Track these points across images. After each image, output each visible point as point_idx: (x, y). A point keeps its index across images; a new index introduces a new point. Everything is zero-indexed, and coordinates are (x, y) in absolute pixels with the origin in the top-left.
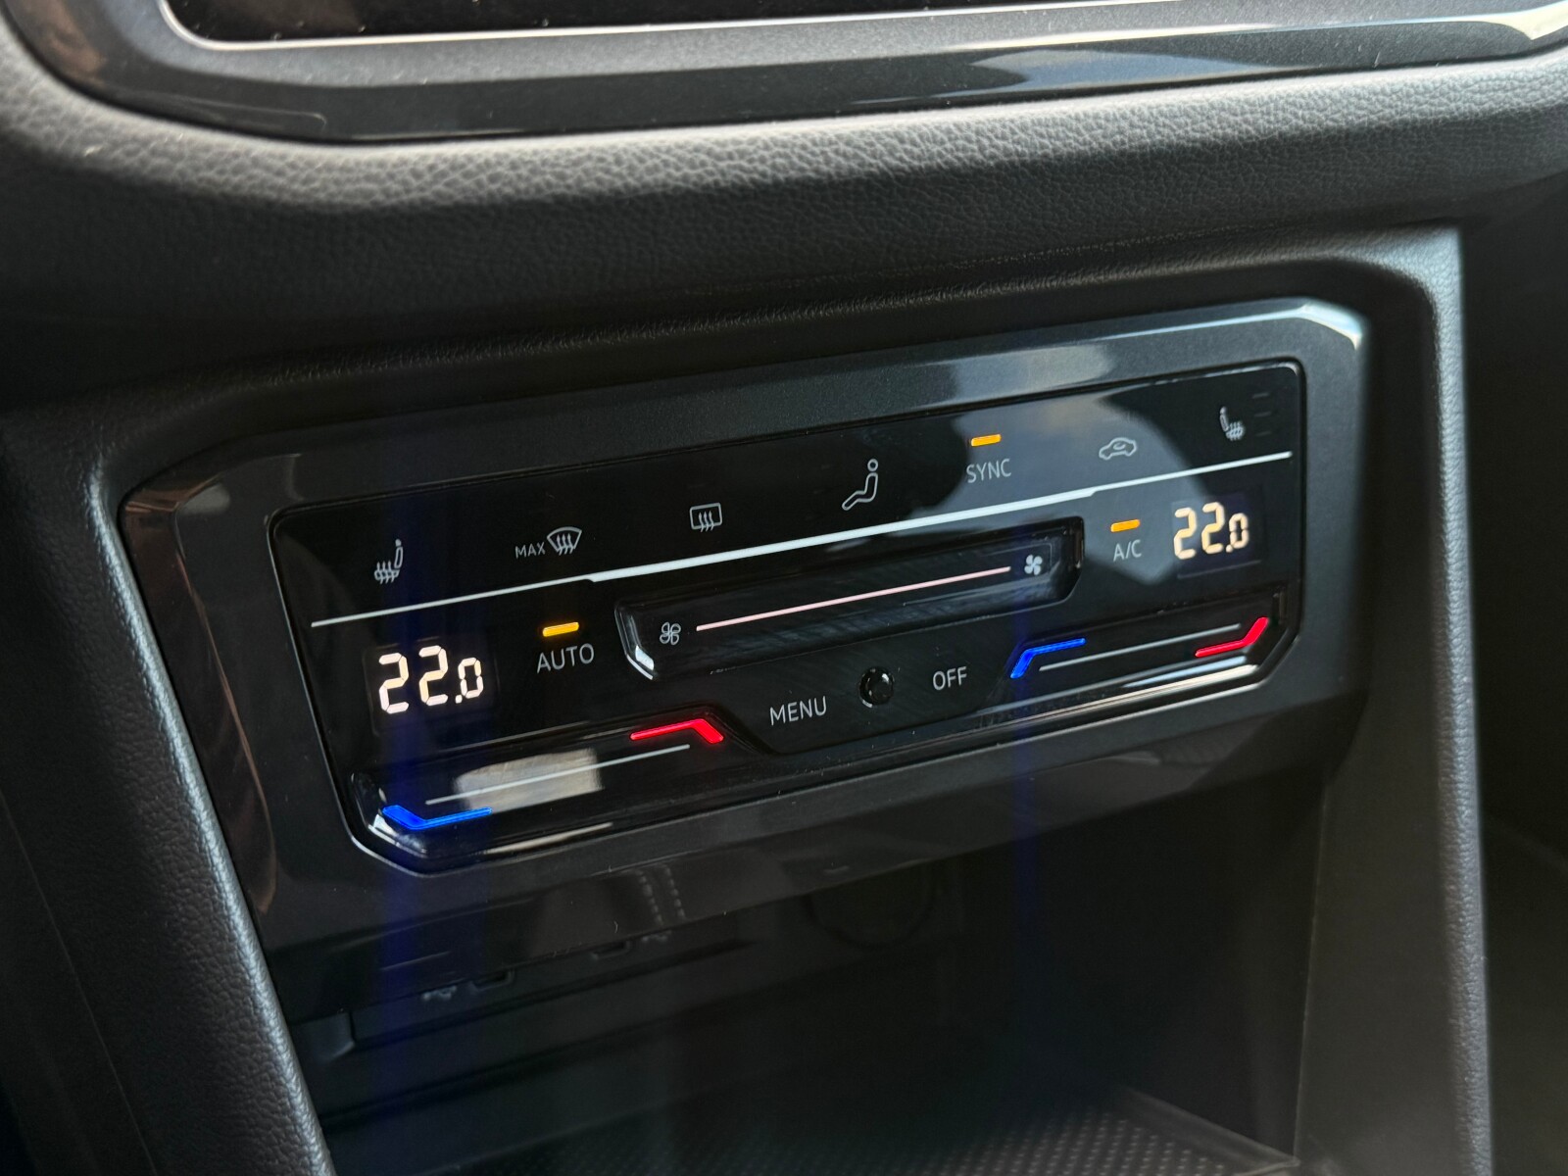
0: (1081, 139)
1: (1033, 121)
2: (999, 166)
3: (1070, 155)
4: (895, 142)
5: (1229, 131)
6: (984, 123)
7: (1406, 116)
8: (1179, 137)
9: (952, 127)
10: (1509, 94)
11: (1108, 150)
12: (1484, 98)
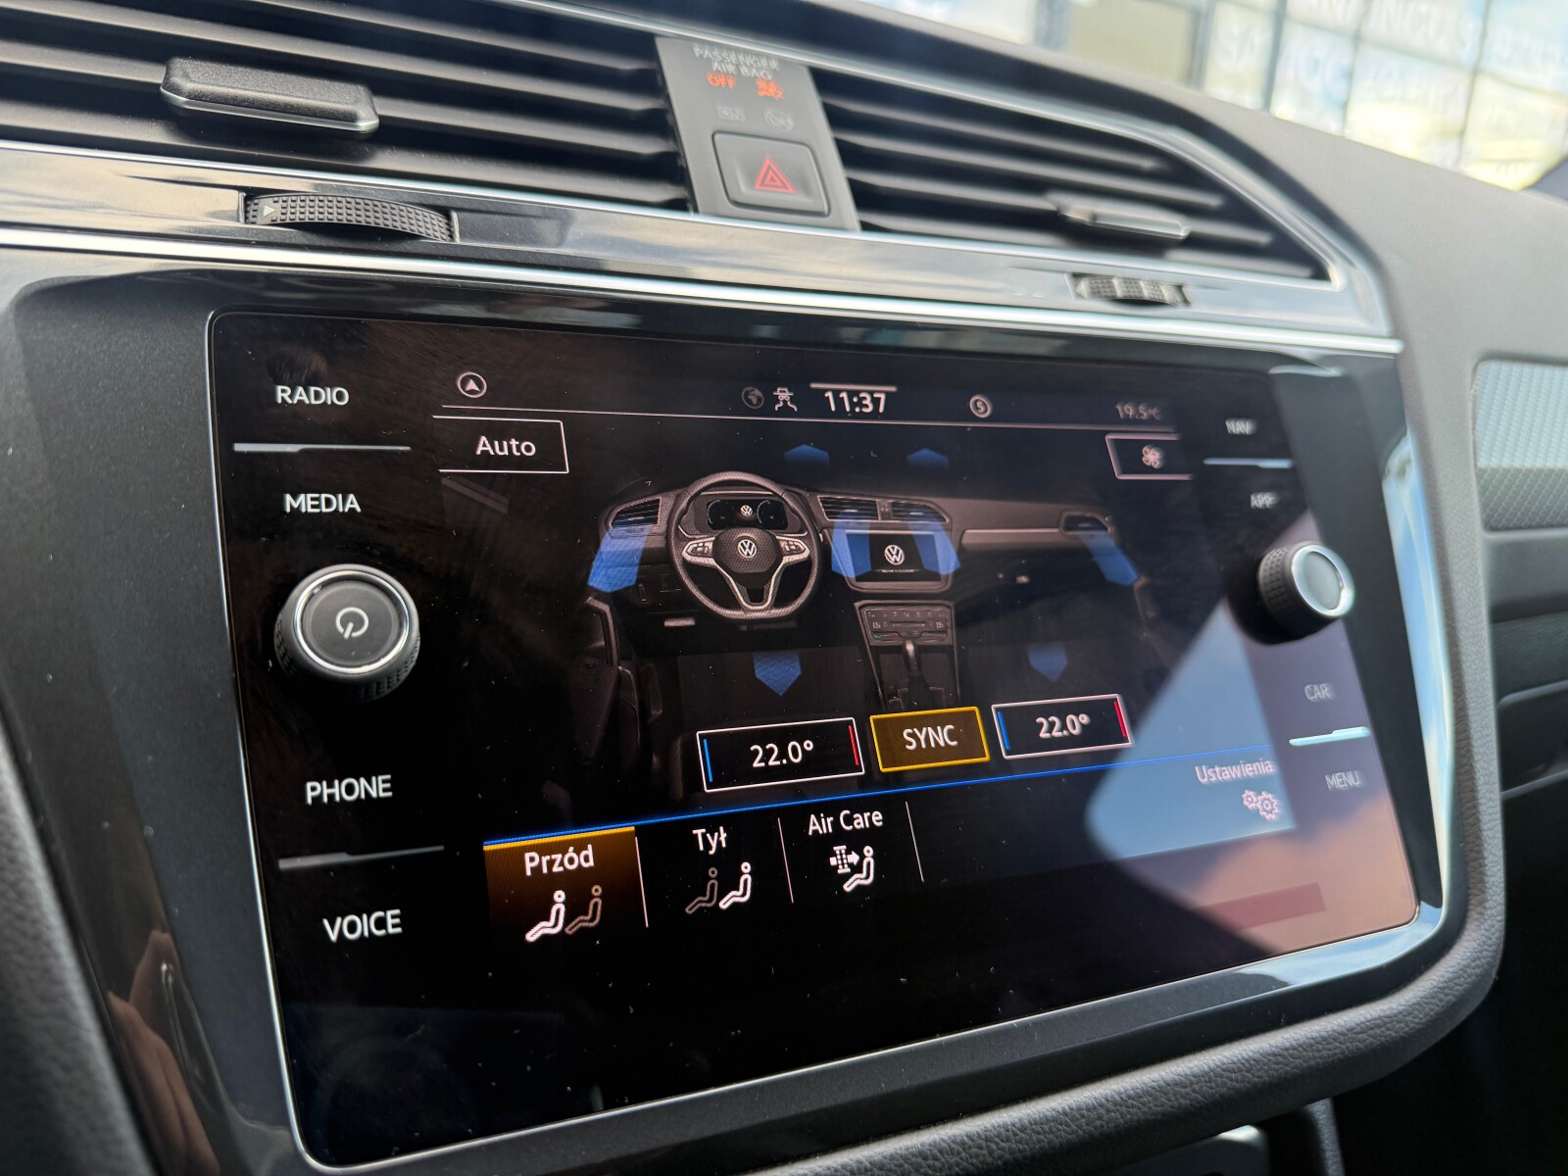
0: (1068, 1130)
1: (1030, 1122)
2: (1006, 1163)
3: (1061, 1144)
4: (919, 1160)
5: (1182, 1101)
6: (991, 1131)
7: (1312, 1063)
8: (1145, 1113)
9: (966, 1138)
10: (1383, 1029)
11: (1091, 1135)
12: (1364, 1036)
